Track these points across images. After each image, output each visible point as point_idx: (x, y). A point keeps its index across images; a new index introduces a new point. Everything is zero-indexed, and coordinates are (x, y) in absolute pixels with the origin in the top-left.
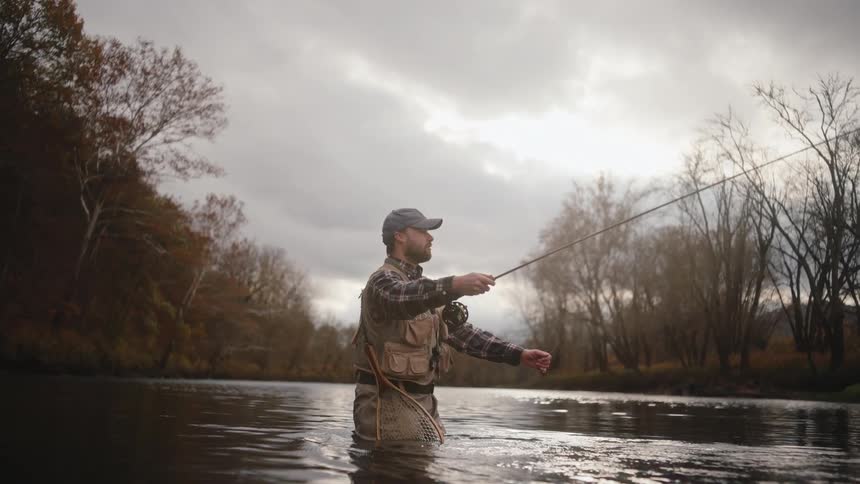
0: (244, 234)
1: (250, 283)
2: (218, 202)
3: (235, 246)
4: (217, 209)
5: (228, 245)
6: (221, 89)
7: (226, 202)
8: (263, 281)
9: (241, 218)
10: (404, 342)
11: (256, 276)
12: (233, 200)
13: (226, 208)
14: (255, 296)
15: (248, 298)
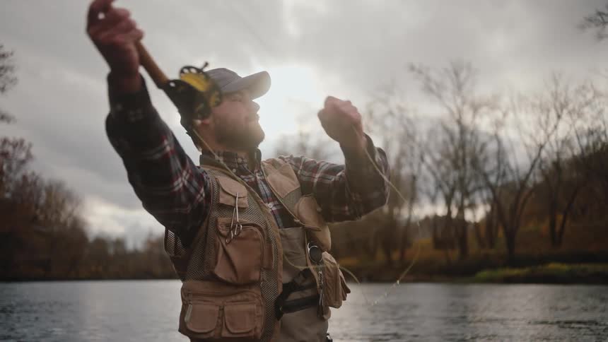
0: (32, 168)
1: (37, 207)
2: (10, 144)
3: (25, 178)
4: (9, 149)
5: (19, 176)
6: (12, 54)
7: (17, 144)
8: (48, 204)
9: (29, 156)
10: (213, 278)
11: (42, 201)
12: (22, 142)
13: (17, 149)
14: (41, 217)
15: (36, 218)
